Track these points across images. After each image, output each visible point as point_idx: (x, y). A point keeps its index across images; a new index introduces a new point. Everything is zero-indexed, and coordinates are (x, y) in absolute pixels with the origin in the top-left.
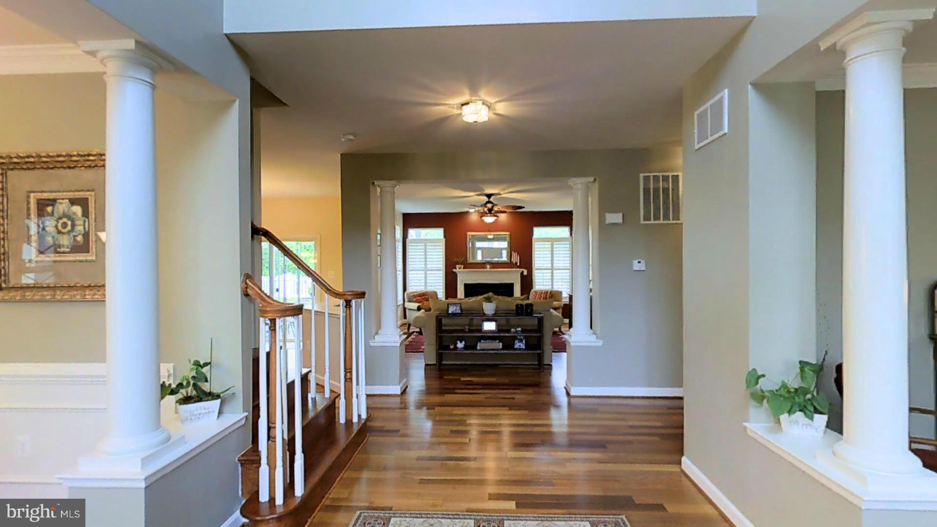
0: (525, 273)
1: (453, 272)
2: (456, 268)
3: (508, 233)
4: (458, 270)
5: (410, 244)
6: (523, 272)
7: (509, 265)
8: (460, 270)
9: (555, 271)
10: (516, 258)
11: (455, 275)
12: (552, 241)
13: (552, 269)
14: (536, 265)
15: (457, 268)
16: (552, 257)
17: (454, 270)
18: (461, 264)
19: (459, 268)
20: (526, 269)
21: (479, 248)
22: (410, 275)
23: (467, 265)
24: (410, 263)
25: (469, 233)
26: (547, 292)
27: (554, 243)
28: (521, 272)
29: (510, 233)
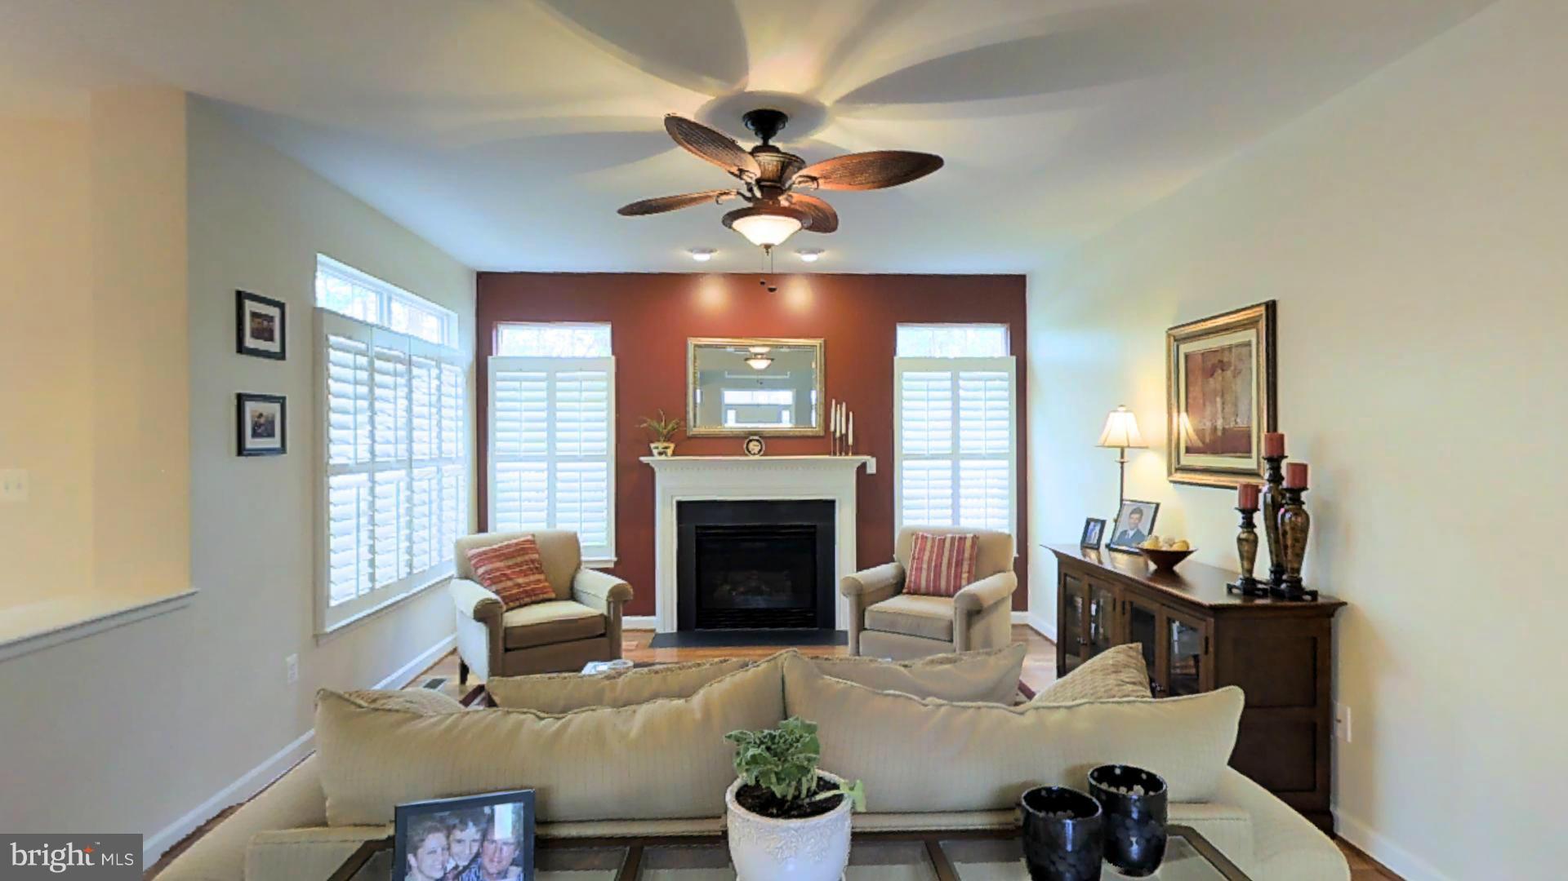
0: (872, 468)
1: (641, 462)
2: (651, 454)
3: (817, 342)
4: (660, 459)
5: (499, 374)
6: (863, 466)
7: (824, 443)
8: (663, 457)
9: (963, 463)
10: (841, 422)
11: (649, 473)
12: (957, 366)
13: (955, 456)
14: (905, 444)
15: (655, 452)
16: (956, 419)
17: (644, 459)
18: (668, 439)
19: (660, 454)
20: (873, 456)
21: (731, 406)
22: (501, 475)
23: (687, 444)
24: (499, 435)
25: (692, 342)
26: (962, 539)
27: (962, 374)
28: (859, 464)
29: (825, 341)
